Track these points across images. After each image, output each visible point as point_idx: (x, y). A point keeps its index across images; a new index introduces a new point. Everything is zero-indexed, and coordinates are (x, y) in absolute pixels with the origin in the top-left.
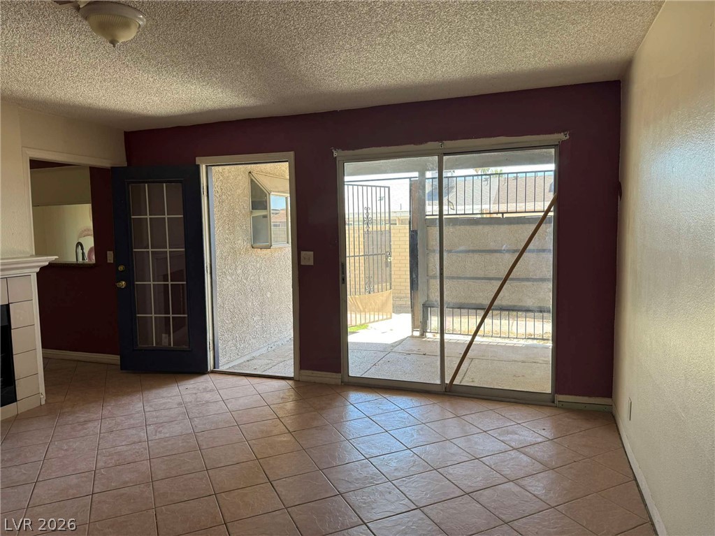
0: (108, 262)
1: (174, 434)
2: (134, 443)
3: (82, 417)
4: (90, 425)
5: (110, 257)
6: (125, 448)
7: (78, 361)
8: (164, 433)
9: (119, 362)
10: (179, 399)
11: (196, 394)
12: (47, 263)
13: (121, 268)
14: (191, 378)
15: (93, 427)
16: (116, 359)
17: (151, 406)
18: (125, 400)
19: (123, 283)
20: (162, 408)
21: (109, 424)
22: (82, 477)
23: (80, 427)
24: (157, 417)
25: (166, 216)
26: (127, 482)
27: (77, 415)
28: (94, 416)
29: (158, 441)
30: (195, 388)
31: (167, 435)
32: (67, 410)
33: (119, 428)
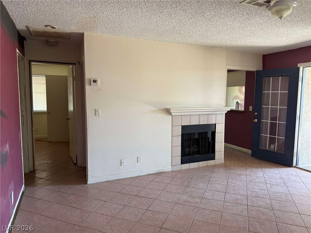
0: (250, 110)
1: (280, 191)
2: (262, 190)
3: (239, 172)
4: (242, 176)
5: (251, 108)
6: (258, 191)
7: (233, 149)
8: (275, 190)
9: (251, 153)
10: (279, 176)
11: (288, 175)
12: (230, 110)
13: (256, 114)
14: (285, 168)
15: (243, 177)
16: (250, 152)
17: (267, 175)
18: (255, 170)
19: (256, 120)
20: (272, 177)
21: (250, 178)
22: (242, 197)
23: (238, 176)
24: (270, 181)
25: (279, 92)
26: (261, 206)
27: (236, 171)
28: (243, 173)
29: (272, 192)
30: (287, 172)
31: (277, 191)
32: (232, 168)
33: (254, 181)
